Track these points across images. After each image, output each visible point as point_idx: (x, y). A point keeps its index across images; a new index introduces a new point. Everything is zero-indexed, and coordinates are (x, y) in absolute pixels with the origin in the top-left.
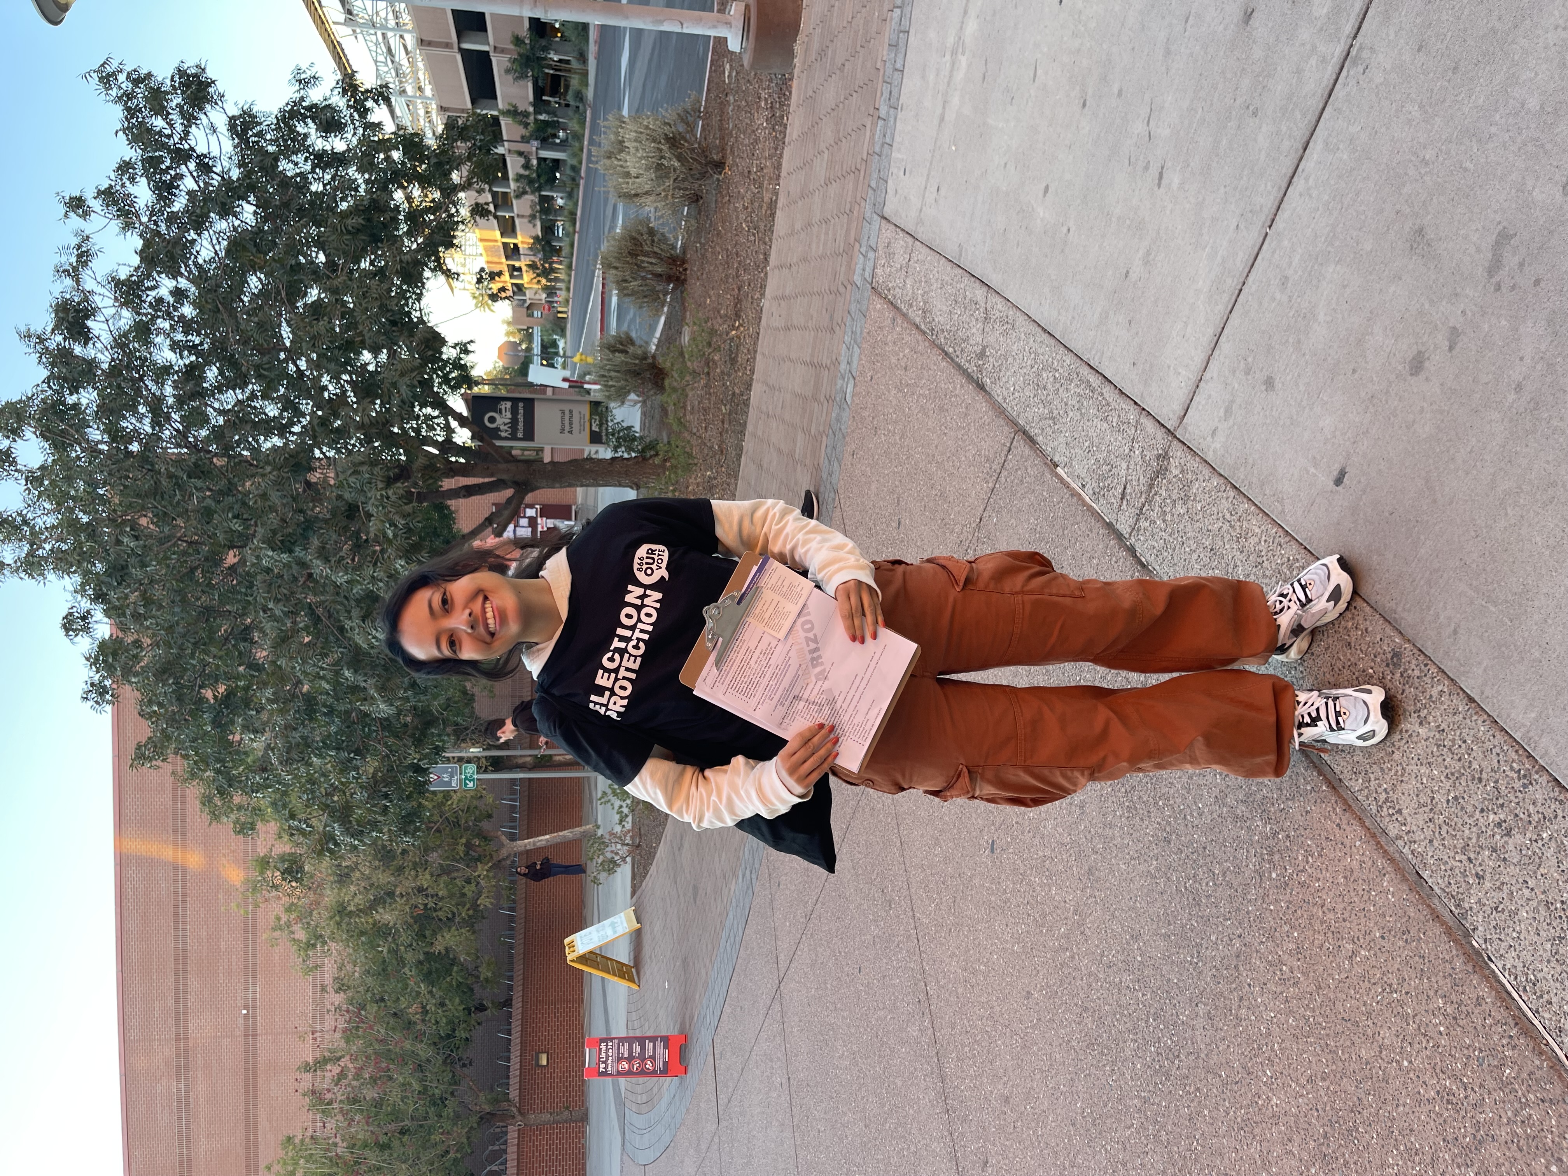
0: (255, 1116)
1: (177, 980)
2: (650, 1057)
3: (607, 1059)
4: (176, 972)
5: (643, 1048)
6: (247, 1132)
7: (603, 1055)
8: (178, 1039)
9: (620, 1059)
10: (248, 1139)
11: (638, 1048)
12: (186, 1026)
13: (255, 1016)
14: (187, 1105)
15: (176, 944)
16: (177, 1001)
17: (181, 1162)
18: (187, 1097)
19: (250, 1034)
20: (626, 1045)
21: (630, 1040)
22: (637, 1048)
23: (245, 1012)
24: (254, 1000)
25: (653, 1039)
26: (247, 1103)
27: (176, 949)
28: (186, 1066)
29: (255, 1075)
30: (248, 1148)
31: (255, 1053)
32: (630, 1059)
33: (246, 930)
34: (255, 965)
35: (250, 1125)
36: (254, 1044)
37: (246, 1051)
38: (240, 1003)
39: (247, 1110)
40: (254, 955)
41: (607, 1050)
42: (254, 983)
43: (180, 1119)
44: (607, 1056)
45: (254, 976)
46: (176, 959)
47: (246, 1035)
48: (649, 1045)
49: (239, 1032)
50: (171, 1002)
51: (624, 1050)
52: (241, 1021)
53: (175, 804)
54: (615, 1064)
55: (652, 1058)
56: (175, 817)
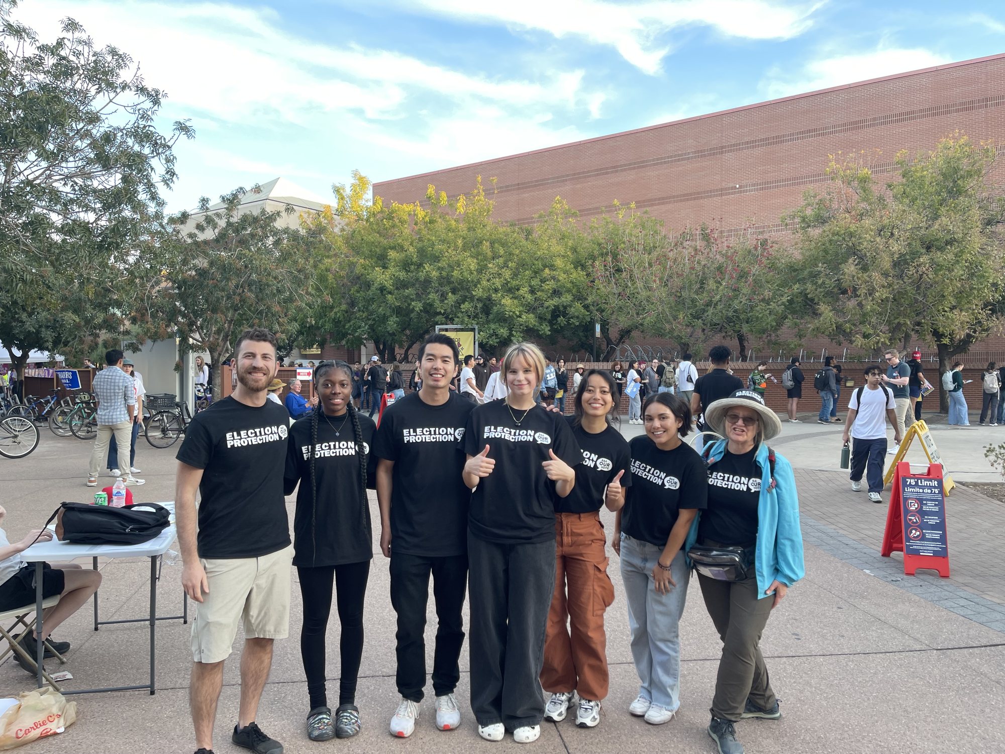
0: (669, 203)
1: (762, 140)
2: (924, 535)
3: (920, 487)
4: (767, 139)
5: (934, 527)
6: (659, 199)
7: (925, 483)
8: (722, 147)
9: (920, 501)
10: (655, 200)
11: (932, 522)
12: (730, 151)
13: (734, 193)
14: (679, 160)
15: (788, 135)
16: (747, 143)
17: (643, 162)
18: (684, 160)
19: (723, 192)
20: (936, 509)
21: (941, 514)
22: (933, 520)
23: (738, 186)
24: (746, 191)
25: (943, 539)
26: (678, 196)
27: (784, 136)
28: (705, 156)
29: (695, 199)
30: (650, 200)
31: (710, 197)
32: (921, 513)
33: (794, 179)
34: (770, 188)
35: (663, 201)
36: (715, 196)
37: (711, 191)
38: (744, 183)
39: (674, 197)
40: (777, 187)
41: (930, 487)
42: (757, 190)
43: (671, 157)
44: (923, 487)
45: (762, 189)
46: (777, 137)
47: (722, 190)
48: (936, 534)
49: (724, 185)
50: (746, 139)
51: (930, 507)
52: (731, 185)
53: (896, 115)
54: (914, 496)
55: (923, 538)
56: (885, 117)
